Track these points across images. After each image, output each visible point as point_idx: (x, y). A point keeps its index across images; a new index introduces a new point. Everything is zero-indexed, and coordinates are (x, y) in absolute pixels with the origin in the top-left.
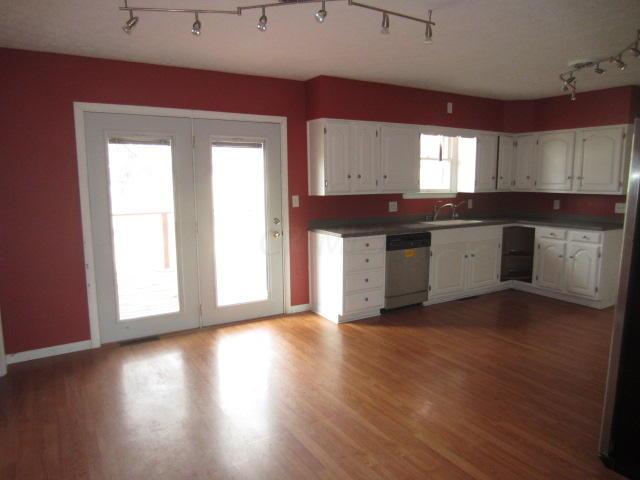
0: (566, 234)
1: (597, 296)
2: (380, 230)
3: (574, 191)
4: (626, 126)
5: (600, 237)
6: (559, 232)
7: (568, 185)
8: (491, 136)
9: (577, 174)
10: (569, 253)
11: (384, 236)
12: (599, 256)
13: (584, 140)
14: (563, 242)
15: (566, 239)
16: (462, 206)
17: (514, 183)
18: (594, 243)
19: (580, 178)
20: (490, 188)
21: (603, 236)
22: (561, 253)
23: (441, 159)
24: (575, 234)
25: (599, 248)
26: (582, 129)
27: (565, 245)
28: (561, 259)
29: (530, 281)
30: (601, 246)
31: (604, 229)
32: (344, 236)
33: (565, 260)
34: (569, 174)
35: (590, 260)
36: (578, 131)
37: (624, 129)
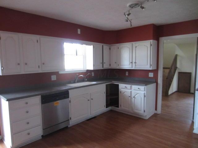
0: (131, 87)
1: (145, 114)
2: (37, 93)
3: (133, 68)
4: (152, 41)
5: (145, 88)
6: (128, 86)
7: (131, 66)
8: (100, 45)
9: (134, 61)
10: (133, 96)
11: (40, 96)
12: (145, 96)
13: (136, 47)
14: (130, 91)
15: (131, 89)
16: (89, 76)
17: (110, 65)
18: (143, 91)
19: (135, 63)
20: (100, 67)
21: (146, 88)
22: (130, 95)
23: (77, 55)
24: (135, 87)
25: (145, 93)
26: (135, 42)
27: (131, 92)
28: (130, 98)
29: (118, 107)
30: (145, 92)
31: (146, 85)
32: (8, 100)
33: (131, 98)
34: (131, 61)
35: (141, 98)
36: (134, 43)
37: (151, 42)
